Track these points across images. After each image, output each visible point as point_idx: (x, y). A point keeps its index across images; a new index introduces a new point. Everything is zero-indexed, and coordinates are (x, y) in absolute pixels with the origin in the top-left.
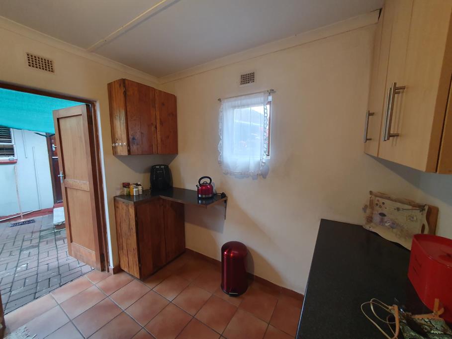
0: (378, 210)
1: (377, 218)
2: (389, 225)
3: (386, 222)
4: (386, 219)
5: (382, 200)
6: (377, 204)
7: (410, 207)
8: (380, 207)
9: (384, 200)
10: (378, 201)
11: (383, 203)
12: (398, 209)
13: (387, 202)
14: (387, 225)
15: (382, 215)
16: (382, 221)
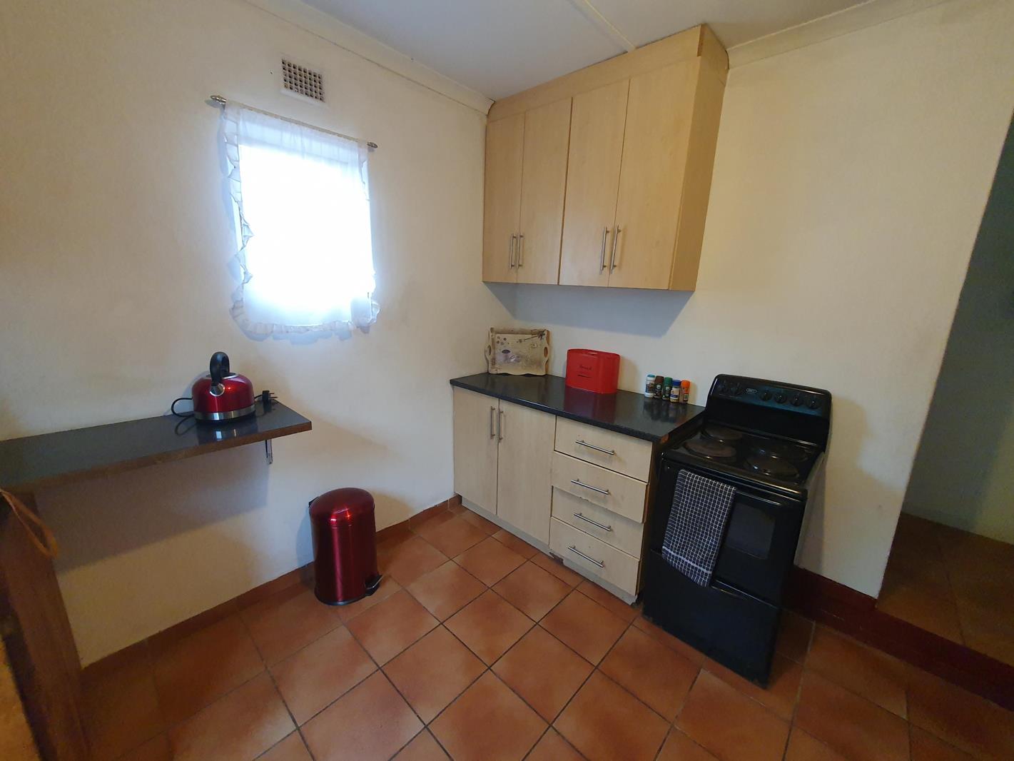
0: (500, 348)
1: (500, 358)
2: (515, 360)
3: (511, 358)
4: (510, 355)
5: (502, 336)
6: (498, 342)
7: (530, 336)
8: (502, 344)
9: (505, 336)
10: (499, 338)
11: (505, 339)
12: (520, 341)
13: (508, 337)
14: (512, 360)
15: (506, 352)
16: (507, 359)
